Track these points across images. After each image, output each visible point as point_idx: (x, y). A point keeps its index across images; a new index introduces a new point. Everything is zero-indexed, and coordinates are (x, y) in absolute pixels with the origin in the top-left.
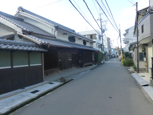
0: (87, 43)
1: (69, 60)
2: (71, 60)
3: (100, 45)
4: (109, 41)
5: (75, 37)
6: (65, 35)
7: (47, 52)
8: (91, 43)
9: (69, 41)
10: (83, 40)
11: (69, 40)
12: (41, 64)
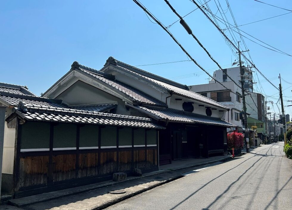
0: (213, 111)
1: (183, 142)
2: (186, 142)
3: (239, 112)
4: (261, 102)
5: (193, 103)
6: (178, 101)
7: (166, 129)
8: (220, 111)
9: (183, 110)
10: (206, 107)
11: (183, 108)
12: (156, 145)
